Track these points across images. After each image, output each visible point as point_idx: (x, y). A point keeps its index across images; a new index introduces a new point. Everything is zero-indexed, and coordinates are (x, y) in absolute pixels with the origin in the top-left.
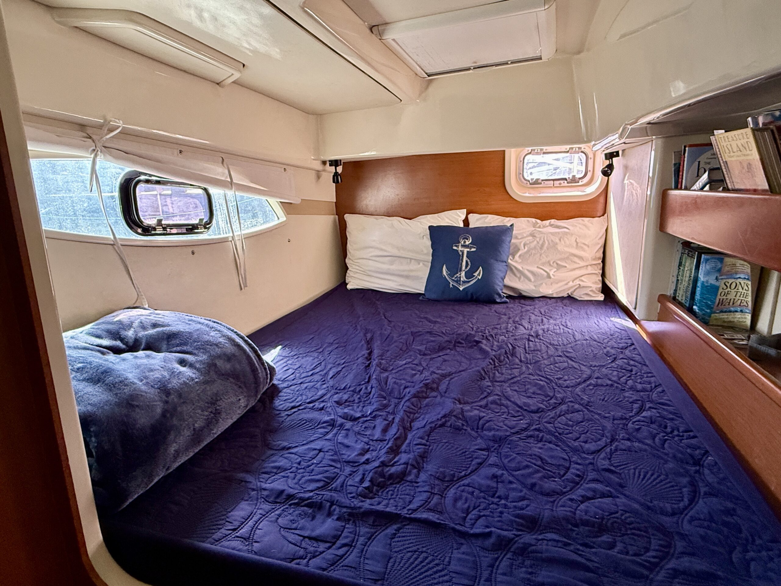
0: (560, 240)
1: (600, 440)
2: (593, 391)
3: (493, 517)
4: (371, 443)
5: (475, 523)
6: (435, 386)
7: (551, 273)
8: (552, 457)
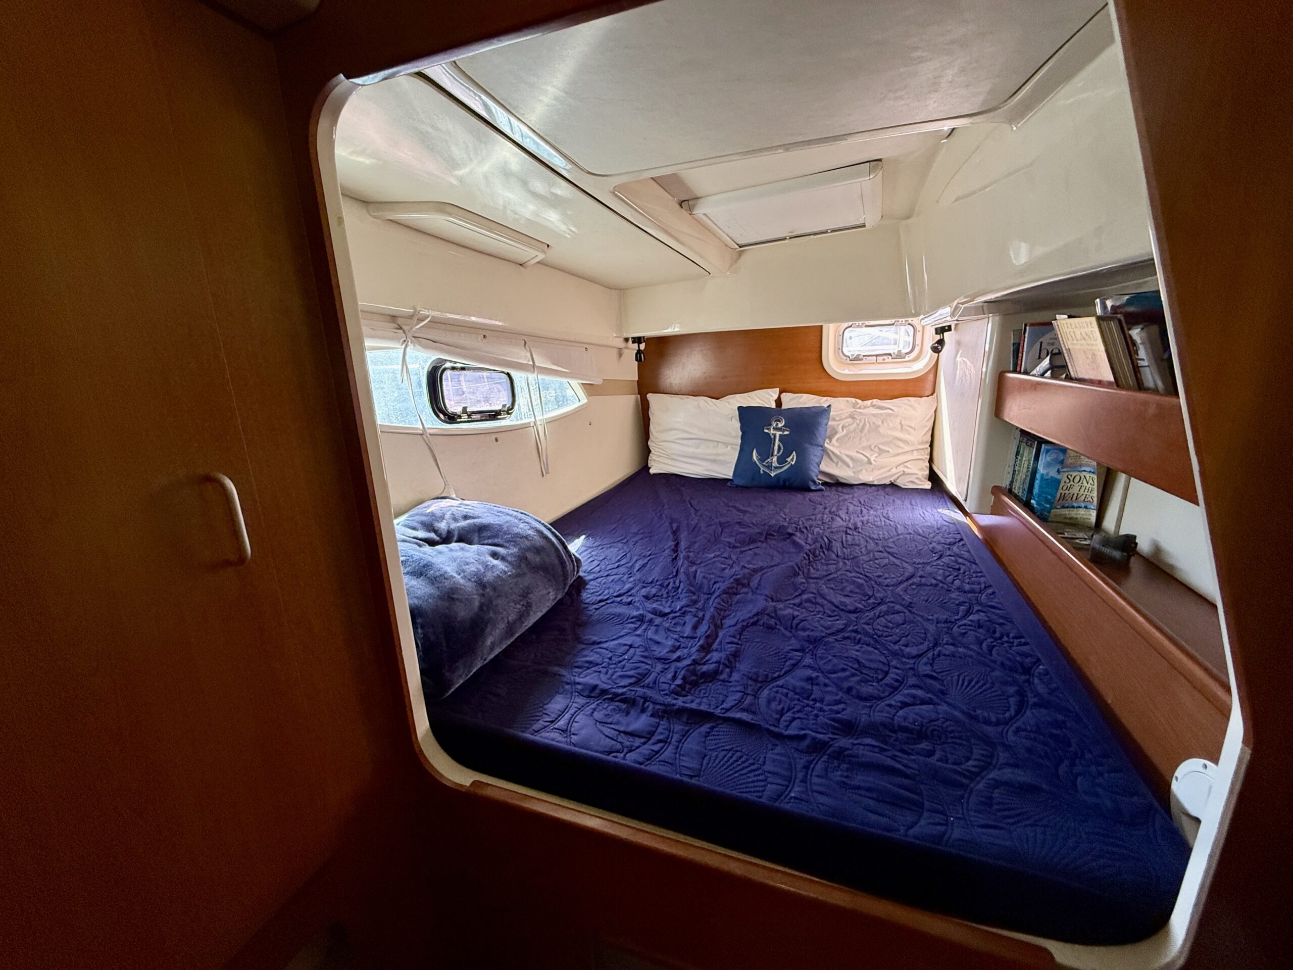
0: (883, 422)
1: (922, 643)
2: (915, 592)
3: (808, 719)
4: (681, 639)
5: (789, 725)
6: (745, 581)
7: (872, 459)
8: (871, 660)
